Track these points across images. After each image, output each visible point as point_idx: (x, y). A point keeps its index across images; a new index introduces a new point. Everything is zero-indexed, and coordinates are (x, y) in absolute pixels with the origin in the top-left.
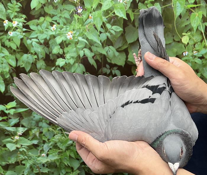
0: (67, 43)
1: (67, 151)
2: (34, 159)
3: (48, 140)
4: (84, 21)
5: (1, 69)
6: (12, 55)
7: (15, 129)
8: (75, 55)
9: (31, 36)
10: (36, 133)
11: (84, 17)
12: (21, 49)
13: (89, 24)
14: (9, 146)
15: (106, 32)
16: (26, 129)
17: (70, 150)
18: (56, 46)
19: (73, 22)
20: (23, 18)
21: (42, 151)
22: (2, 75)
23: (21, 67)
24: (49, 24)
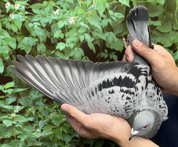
0: (69, 28)
1: (60, 127)
2: (29, 134)
3: (44, 117)
4: (88, 6)
5: (1, 51)
6: (12, 37)
7: (12, 107)
8: (75, 40)
9: (33, 20)
10: (32, 111)
11: (88, 2)
12: (22, 32)
13: (92, 9)
14: (5, 122)
15: (108, 18)
16: (23, 107)
17: (64, 126)
18: (58, 30)
19: (76, 7)
20: (26, 1)
21: (37, 127)
22: (2, 56)
23: (21, 49)
24: (53, 8)
